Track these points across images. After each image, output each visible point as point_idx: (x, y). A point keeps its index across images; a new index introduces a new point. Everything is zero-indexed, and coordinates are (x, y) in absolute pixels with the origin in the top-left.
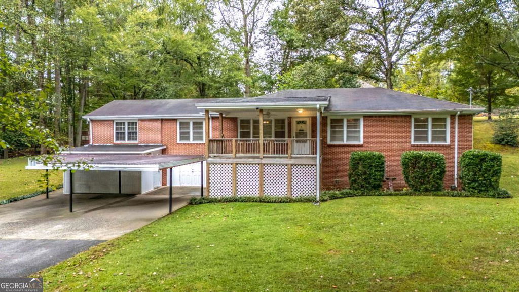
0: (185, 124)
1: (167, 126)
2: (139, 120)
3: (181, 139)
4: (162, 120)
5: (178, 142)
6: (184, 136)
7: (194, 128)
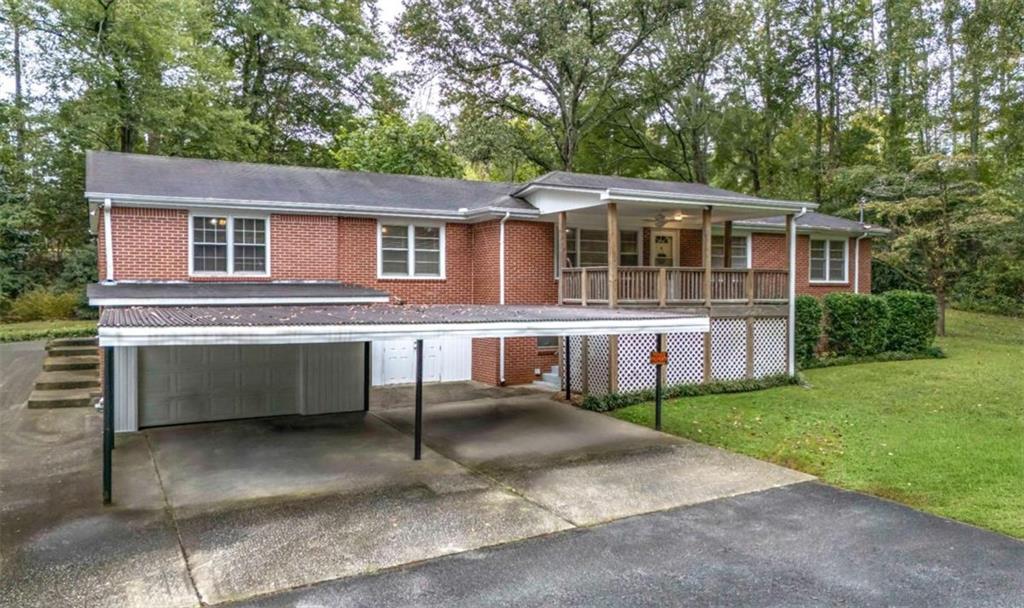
0: (396, 232)
1: (351, 234)
2: (273, 215)
3: (387, 269)
4: (341, 219)
5: (380, 275)
6: (396, 262)
7: (418, 243)
